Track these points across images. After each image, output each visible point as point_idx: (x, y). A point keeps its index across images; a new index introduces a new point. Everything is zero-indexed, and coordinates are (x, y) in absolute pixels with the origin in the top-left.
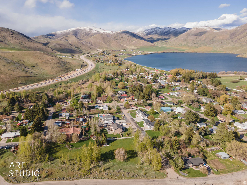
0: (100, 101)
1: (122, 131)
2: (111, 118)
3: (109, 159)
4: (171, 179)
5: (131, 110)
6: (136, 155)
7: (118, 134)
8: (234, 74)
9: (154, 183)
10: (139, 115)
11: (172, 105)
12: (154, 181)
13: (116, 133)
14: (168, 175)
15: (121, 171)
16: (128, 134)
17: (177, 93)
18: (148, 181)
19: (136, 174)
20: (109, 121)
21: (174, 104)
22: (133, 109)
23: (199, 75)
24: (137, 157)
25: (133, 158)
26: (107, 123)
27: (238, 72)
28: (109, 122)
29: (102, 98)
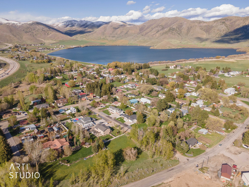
0: (60, 104)
1: (111, 131)
2: (89, 121)
3: (119, 162)
4: (184, 163)
5: (100, 108)
6: (140, 151)
7: (107, 134)
8: (158, 63)
9: (174, 171)
10: (113, 111)
11: (134, 96)
12: (173, 169)
13: (105, 134)
14: (180, 160)
15: (139, 170)
16: (118, 133)
17: (131, 85)
18: (168, 171)
19: (155, 168)
20: (89, 123)
21: (135, 96)
22: (101, 106)
23: (137, 67)
24: (143, 152)
25: (141, 155)
26: (88, 126)
27: (161, 62)
28: (89, 125)
29: (61, 100)
